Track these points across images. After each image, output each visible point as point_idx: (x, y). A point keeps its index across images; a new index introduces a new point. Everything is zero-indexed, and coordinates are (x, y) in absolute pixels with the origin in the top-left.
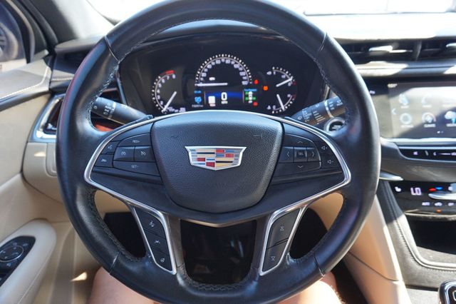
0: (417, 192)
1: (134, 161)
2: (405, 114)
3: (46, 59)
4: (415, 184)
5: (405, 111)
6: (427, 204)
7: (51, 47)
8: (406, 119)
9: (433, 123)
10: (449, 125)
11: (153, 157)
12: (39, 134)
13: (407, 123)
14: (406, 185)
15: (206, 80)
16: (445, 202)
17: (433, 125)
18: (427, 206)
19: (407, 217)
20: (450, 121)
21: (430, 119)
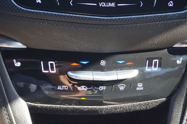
0: (51, 67)
19: (31, 108)
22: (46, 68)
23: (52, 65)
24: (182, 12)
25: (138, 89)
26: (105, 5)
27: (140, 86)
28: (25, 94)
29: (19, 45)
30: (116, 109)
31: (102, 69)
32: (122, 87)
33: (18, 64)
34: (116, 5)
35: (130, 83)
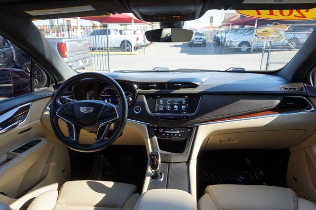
0: (161, 131)
1: (68, 111)
3: (54, 87)
4: (161, 128)
6: (164, 134)
7: (56, 83)
8: (161, 107)
10: (175, 110)
11: (73, 110)
12: (48, 108)
13: (161, 109)
14: (158, 128)
15: (104, 94)
16: (170, 134)
17: (170, 110)
19: (157, 138)
20: (175, 108)
21: (169, 108)
24: (187, 119)
28: (156, 135)
29: (155, 126)
30: (175, 140)
31: (172, 130)
32: (176, 135)
33: (155, 130)
35: (178, 134)
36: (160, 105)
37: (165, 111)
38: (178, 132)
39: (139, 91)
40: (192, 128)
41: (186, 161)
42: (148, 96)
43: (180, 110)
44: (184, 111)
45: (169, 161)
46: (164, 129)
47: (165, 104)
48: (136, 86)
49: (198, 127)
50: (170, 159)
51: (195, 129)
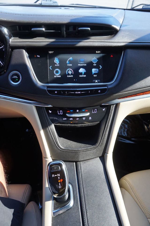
0: (61, 113)
2: (57, 69)
4: (60, 109)
5: (57, 67)
6: (66, 119)
9: (72, 74)
10: (80, 76)
13: (58, 74)
14: (55, 109)
16: (75, 118)
17: (72, 76)
18: (65, 120)
19: (55, 126)
20: (81, 74)
21: (70, 72)
22: (59, 113)
23: (61, 112)
24: (103, 94)
25: (89, 119)
26: (77, 93)
27: (90, 118)
28: (53, 121)
29: (50, 106)
30: (82, 125)
31: (77, 113)
32: (84, 119)
33: (50, 112)
34: (81, 92)
35: (87, 117)
36: (54, 68)
37: (64, 79)
38: (88, 114)
39: (13, 41)
40: (108, 108)
41: (101, 155)
42: (32, 51)
43: (89, 77)
44: (96, 78)
45: (76, 160)
46: (66, 110)
47: (63, 66)
48: (5, 31)
49: (117, 105)
50: (78, 157)
51: (113, 108)
